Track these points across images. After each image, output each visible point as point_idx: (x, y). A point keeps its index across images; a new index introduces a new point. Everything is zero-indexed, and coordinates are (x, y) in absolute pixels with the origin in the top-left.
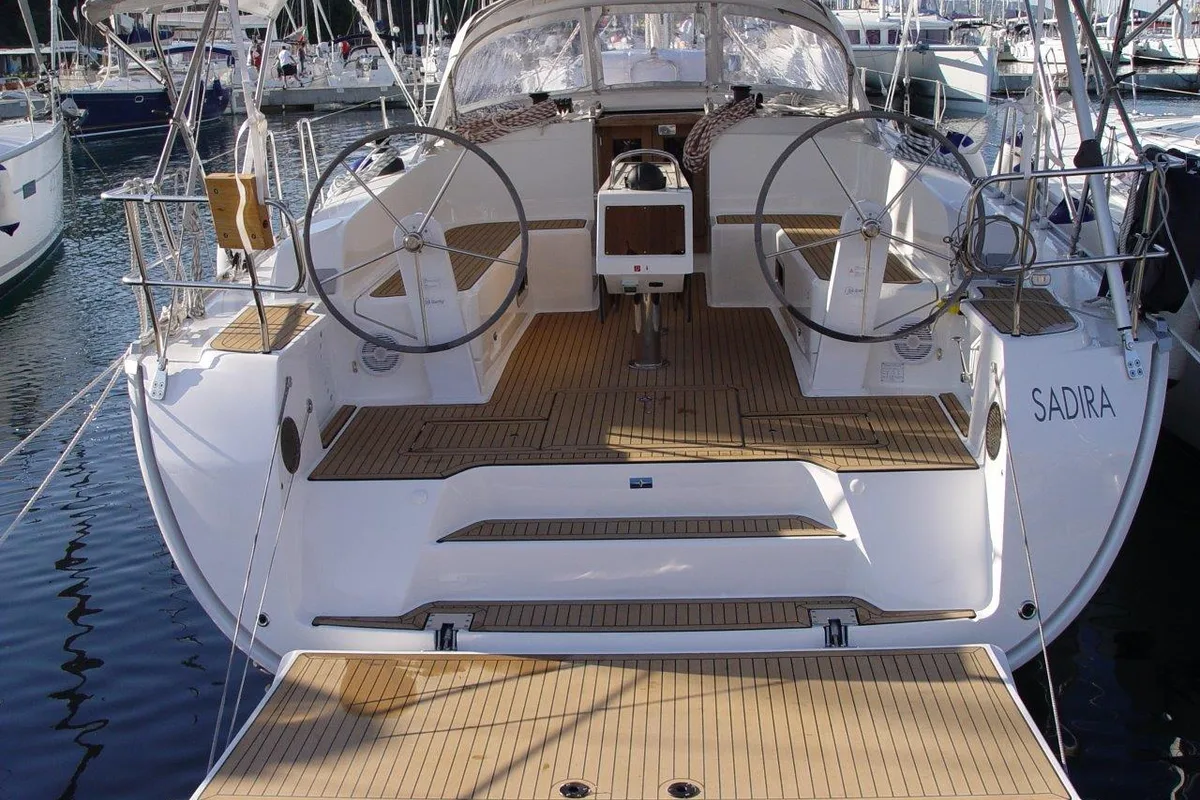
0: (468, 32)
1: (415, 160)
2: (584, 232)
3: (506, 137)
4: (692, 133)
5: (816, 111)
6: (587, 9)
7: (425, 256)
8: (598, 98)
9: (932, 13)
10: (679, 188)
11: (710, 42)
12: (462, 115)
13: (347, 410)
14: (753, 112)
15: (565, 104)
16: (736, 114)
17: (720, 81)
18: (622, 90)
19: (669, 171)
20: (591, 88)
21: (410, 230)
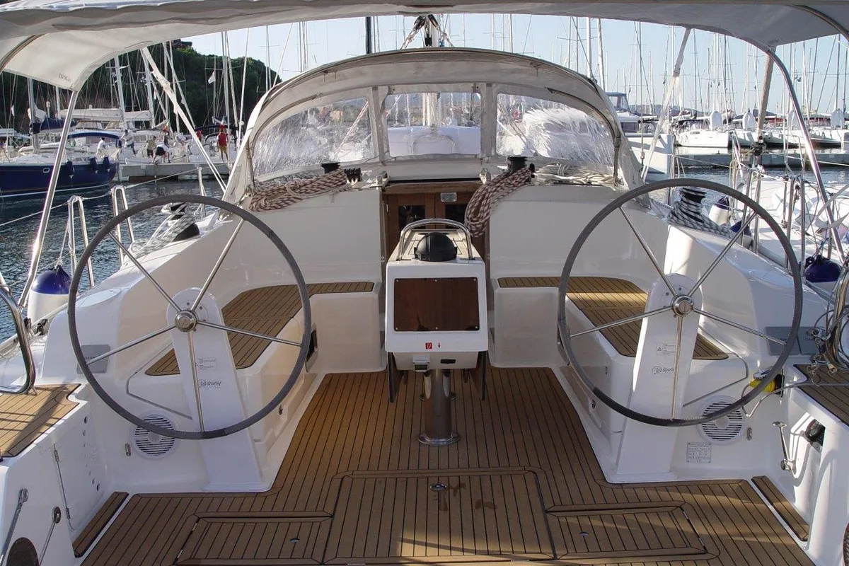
0: (264, 106)
1: (210, 227)
2: (373, 295)
3: (300, 204)
4: (473, 200)
5: (581, 180)
6: (375, 88)
7: (198, 336)
8: (383, 169)
9: (625, 111)
10: (471, 258)
11: (485, 118)
12: (261, 184)
13: (118, 498)
14: (528, 181)
15: (354, 173)
16: (514, 182)
17: (493, 154)
18: (407, 161)
19: (459, 239)
20: (378, 160)
21: (183, 307)
